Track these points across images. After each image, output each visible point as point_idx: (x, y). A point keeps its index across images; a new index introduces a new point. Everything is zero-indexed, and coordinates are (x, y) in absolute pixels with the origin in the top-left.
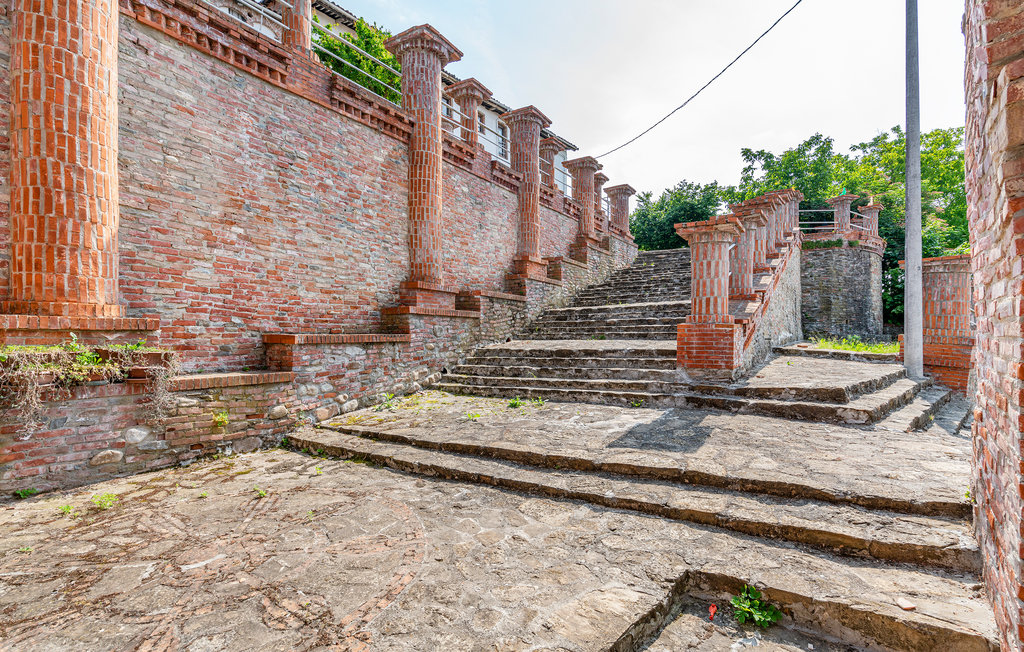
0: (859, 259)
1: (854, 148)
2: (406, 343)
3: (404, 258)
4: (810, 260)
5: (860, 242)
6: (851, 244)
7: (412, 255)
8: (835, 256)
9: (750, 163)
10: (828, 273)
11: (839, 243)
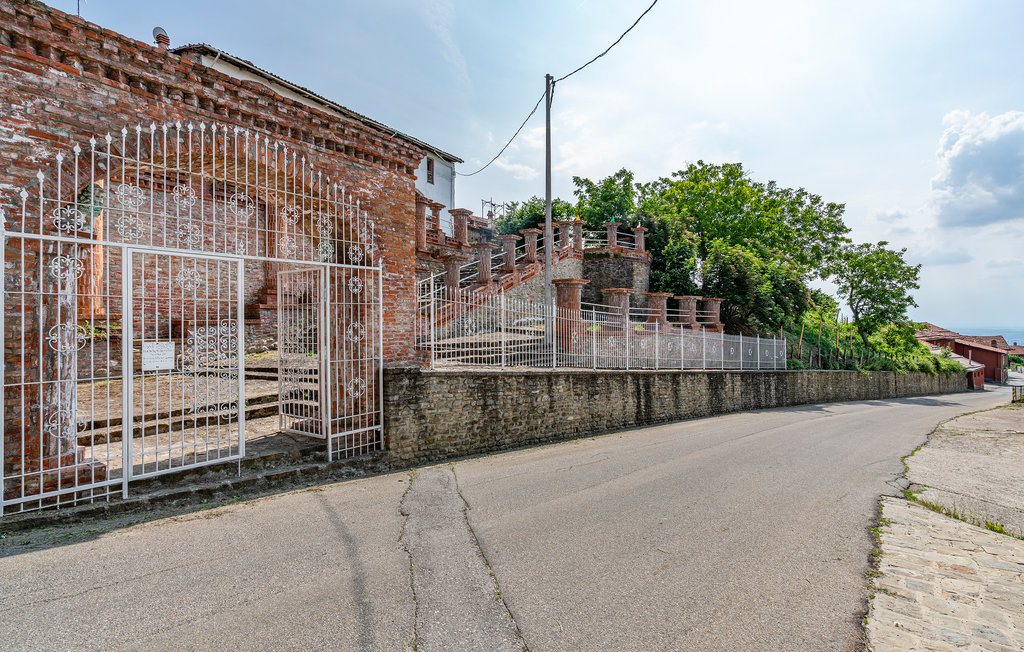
0: (623, 266)
1: (674, 175)
2: (258, 325)
3: (261, 276)
4: (590, 266)
5: (622, 255)
6: (616, 256)
7: (266, 274)
8: (605, 264)
9: (579, 188)
10: (601, 276)
11: (607, 255)
